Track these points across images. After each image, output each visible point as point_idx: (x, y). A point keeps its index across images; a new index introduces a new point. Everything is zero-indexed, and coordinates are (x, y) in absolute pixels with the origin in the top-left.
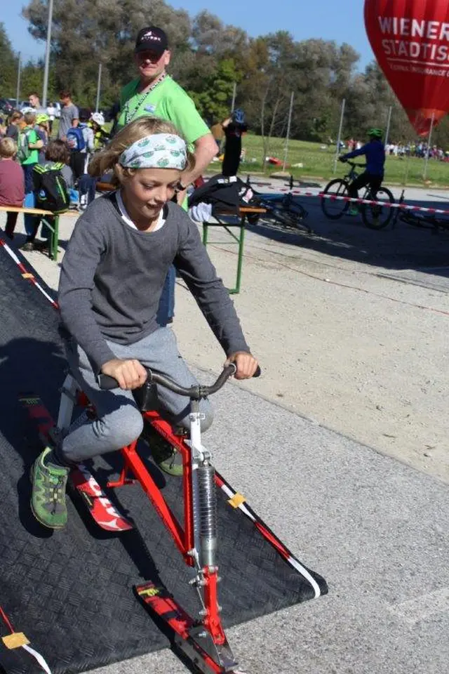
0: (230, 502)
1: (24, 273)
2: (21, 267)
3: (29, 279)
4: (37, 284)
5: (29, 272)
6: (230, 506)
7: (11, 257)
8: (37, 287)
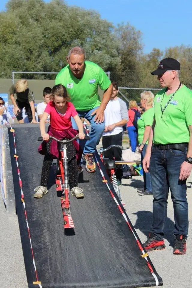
0: (142, 256)
1: (104, 180)
2: (104, 178)
3: (105, 182)
4: (107, 184)
5: (106, 180)
6: (142, 257)
7: (101, 175)
8: (106, 185)
